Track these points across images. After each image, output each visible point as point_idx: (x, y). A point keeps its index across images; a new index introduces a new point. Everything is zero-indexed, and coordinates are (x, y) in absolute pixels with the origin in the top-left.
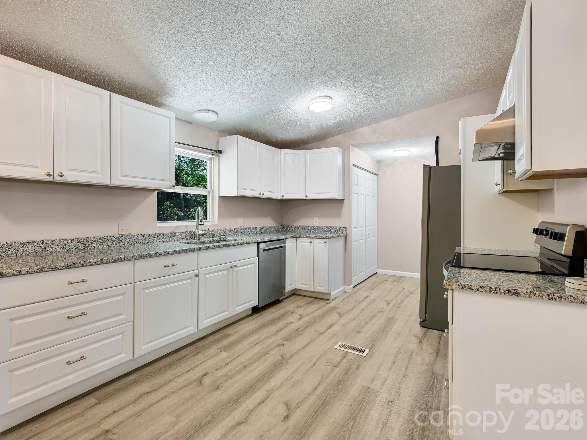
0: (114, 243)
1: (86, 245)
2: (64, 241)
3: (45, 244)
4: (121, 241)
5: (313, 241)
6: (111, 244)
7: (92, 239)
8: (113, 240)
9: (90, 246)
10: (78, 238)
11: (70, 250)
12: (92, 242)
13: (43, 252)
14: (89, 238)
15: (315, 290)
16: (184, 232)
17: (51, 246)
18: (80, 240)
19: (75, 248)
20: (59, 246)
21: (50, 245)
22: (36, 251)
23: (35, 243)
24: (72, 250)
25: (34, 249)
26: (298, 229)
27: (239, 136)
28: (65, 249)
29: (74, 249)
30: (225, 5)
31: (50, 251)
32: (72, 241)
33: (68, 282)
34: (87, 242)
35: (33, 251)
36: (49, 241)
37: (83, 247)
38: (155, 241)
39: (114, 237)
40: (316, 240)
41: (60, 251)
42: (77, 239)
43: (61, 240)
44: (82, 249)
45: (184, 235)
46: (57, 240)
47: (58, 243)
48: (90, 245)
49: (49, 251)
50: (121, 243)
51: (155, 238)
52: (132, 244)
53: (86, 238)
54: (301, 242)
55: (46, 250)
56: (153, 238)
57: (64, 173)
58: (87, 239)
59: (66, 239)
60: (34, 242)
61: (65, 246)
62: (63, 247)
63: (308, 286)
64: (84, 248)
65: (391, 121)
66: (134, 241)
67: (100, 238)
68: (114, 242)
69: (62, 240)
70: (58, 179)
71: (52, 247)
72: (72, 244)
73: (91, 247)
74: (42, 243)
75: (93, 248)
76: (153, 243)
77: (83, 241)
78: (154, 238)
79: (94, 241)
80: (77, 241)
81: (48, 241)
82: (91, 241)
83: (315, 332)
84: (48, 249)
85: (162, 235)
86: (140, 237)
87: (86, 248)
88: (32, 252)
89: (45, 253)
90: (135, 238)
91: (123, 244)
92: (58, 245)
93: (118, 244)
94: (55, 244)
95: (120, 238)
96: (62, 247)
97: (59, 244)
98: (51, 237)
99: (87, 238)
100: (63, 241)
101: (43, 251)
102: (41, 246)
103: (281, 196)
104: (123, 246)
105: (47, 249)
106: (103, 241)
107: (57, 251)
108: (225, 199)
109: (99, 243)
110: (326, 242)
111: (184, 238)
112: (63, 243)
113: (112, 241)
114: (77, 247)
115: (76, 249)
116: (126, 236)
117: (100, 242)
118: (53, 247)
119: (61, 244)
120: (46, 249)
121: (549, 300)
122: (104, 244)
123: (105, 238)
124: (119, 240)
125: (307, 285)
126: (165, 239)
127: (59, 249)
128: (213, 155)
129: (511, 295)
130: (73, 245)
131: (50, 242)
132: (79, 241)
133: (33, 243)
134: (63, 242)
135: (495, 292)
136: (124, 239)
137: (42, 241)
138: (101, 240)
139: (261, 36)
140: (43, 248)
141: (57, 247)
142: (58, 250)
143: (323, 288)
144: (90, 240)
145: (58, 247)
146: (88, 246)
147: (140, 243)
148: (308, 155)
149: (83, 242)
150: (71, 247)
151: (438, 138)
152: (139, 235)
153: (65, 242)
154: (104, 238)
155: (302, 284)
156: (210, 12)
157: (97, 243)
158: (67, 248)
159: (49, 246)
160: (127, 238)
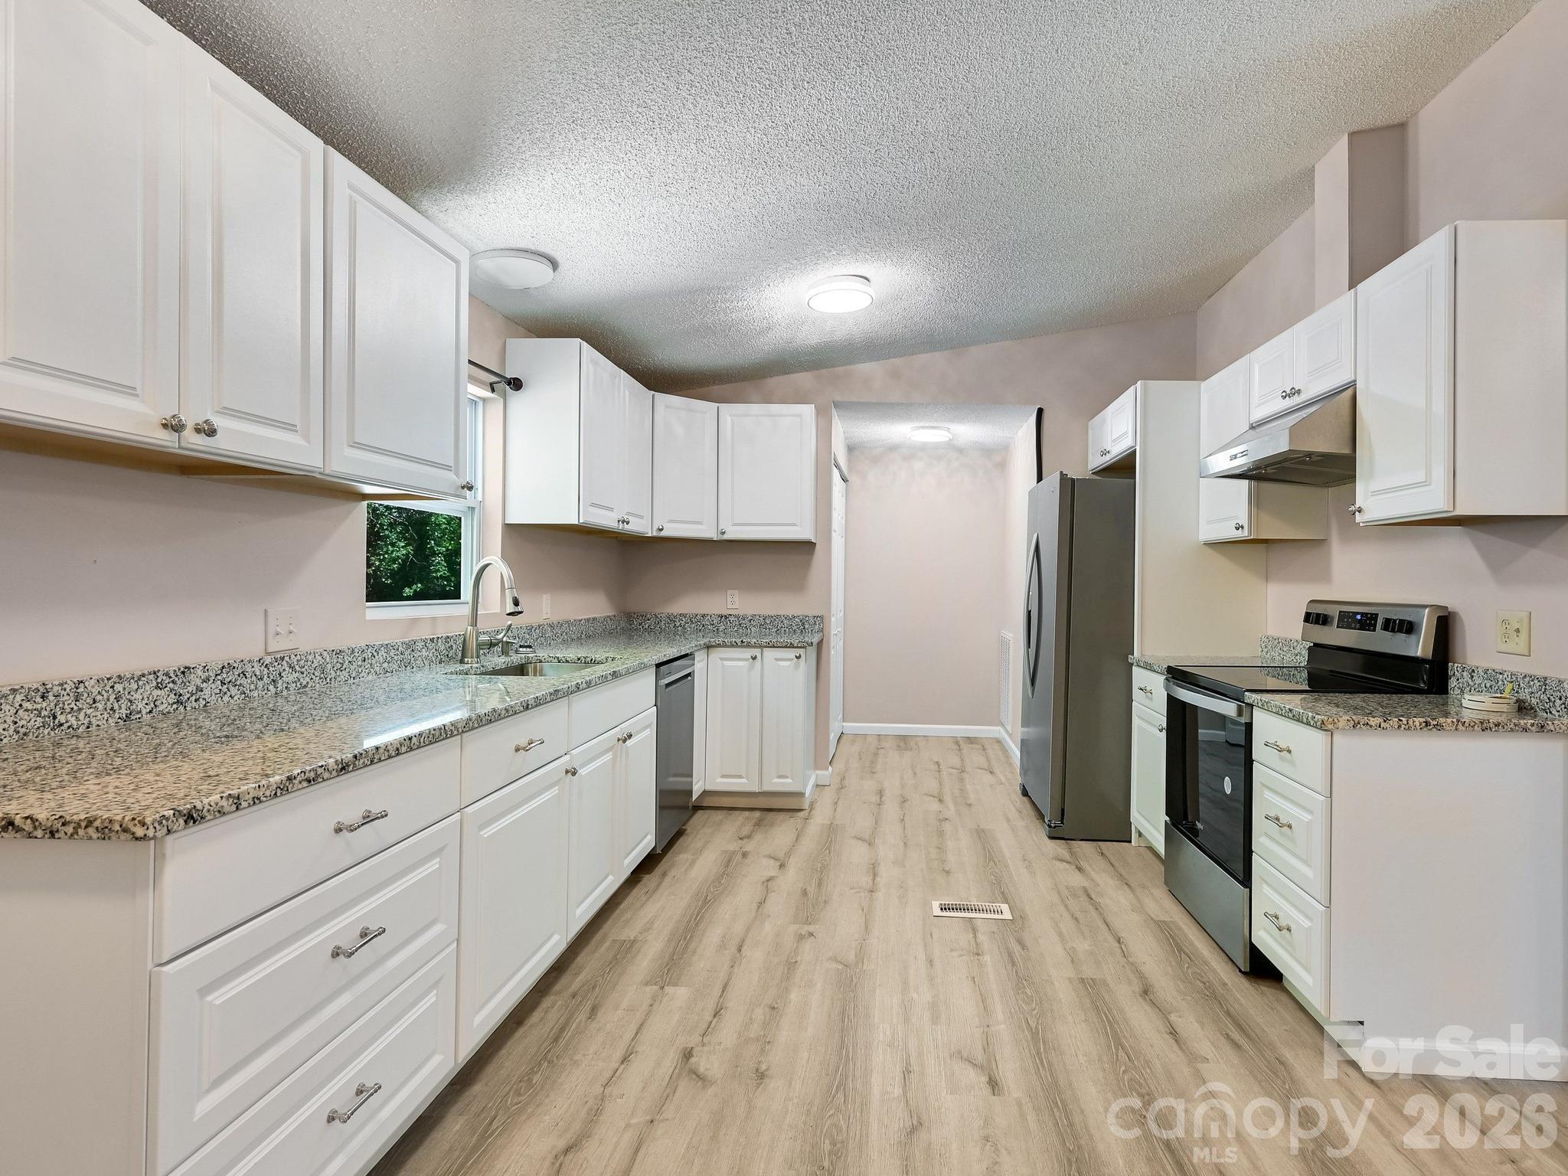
0: (260, 684)
1: (181, 695)
2: (115, 683)
3: (51, 698)
4: (280, 674)
5: (759, 656)
6: (252, 687)
7: (199, 672)
8: (258, 673)
9: (194, 698)
10: (159, 671)
11: (133, 717)
12: (198, 682)
13: (46, 732)
14: (189, 668)
15: (766, 788)
16: (433, 638)
17: (73, 705)
18: (164, 678)
19: (149, 708)
20: (97, 704)
21: (68, 700)
22: (23, 730)
23: (19, 698)
24: (138, 716)
25: (16, 723)
26: (678, 624)
27: (585, 344)
28: (117, 715)
29: (147, 713)
30: (851, 15)
31: (69, 727)
32: (140, 683)
33: (332, 826)
34: (185, 683)
35: (12, 728)
36: (65, 686)
37: (172, 705)
38: (367, 671)
39: (262, 661)
40: (769, 653)
41: (100, 724)
42: (155, 673)
43: (106, 681)
44: (169, 713)
45: (434, 650)
46: (92, 682)
47: (95, 691)
48: (192, 694)
49: (66, 725)
50: (280, 682)
51: (366, 663)
52: (309, 686)
53: (182, 669)
54: (722, 659)
55: (57, 722)
56: (360, 663)
57: (218, 422)
58: (183, 673)
59: (119, 677)
60: (14, 691)
61: (118, 701)
62: (112, 709)
63: (744, 780)
64: (175, 706)
65: (937, 356)
66: (314, 674)
67: (223, 667)
68: (261, 679)
69: (108, 679)
70: (194, 443)
71: (75, 708)
72: (138, 696)
73: (196, 701)
74: (43, 697)
75: (201, 706)
76: (361, 679)
77: (173, 682)
78: (364, 661)
79: (204, 681)
80: (155, 684)
81: (61, 685)
82: (195, 680)
83: (854, 891)
84: (61, 718)
85: (382, 652)
86: (328, 660)
87: (181, 708)
88: (6, 733)
89: (52, 733)
90: (316, 664)
91: (285, 685)
92: (95, 702)
93: (271, 687)
94: (86, 695)
95: (276, 664)
96: (109, 706)
97: (99, 698)
98: (70, 670)
99: (186, 671)
100: (110, 683)
101: (44, 726)
102: (39, 706)
103: (655, 529)
104: (285, 693)
105: (59, 717)
106: (229, 680)
107: (90, 723)
108: (520, 535)
109: (220, 687)
110: (798, 657)
111: (434, 659)
112: (111, 690)
113: (254, 678)
114: (156, 706)
115: (150, 712)
116: (293, 656)
117: (223, 683)
118: (80, 709)
119: (105, 695)
120: (55, 717)
121: (1483, 730)
122: (234, 691)
123: (236, 665)
124: (274, 673)
125: (740, 777)
126: (389, 663)
127: (99, 717)
128: (493, 390)
129: (1431, 730)
130: (143, 699)
131: (68, 690)
132: (159, 680)
133: (11, 697)
134: (112, 687)
135: (1407, 727)
136: (287, 669)
137: (42, 689)
138: (225, 676)
139: (862, 108)
140: (46, 713)
141: (91, 710)
142: (93, 720)
143: (789, 780)
144: (192, 675)
145: (96, 709)
146: (188, 699)
147: (328, 679)
148: (729, 418)
149: (171, 685)
150: (134, 707)
151: (1040, 412)
152: (325, 654)
153: (116, 686)
154: (234, 668)
155: (723, 776)
156: (803, 19)
157: (213, 686)
158: (124, 712)
159: (66, 707)
160: (296, 663)
